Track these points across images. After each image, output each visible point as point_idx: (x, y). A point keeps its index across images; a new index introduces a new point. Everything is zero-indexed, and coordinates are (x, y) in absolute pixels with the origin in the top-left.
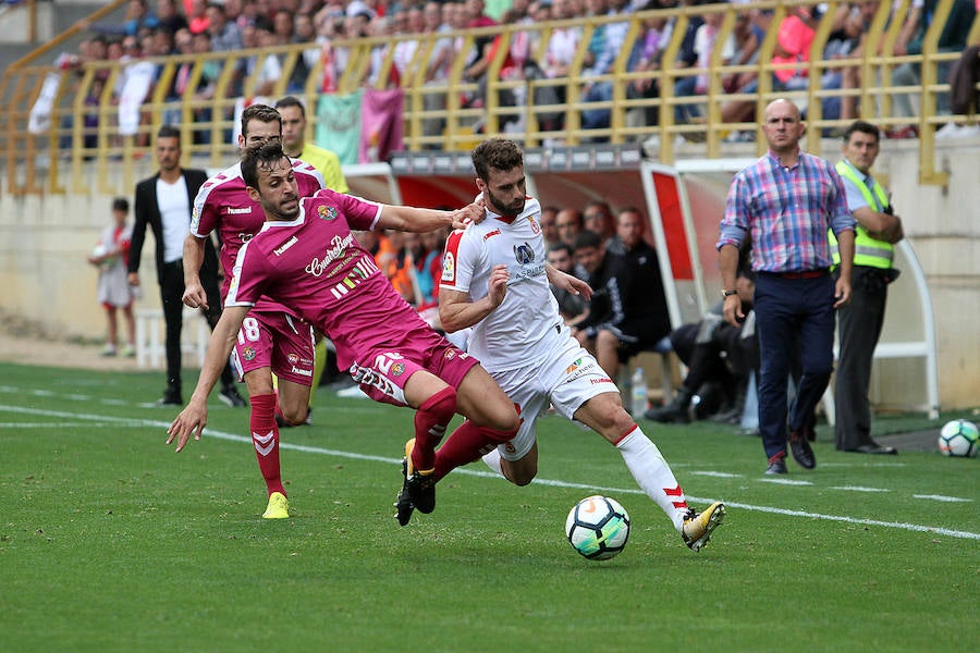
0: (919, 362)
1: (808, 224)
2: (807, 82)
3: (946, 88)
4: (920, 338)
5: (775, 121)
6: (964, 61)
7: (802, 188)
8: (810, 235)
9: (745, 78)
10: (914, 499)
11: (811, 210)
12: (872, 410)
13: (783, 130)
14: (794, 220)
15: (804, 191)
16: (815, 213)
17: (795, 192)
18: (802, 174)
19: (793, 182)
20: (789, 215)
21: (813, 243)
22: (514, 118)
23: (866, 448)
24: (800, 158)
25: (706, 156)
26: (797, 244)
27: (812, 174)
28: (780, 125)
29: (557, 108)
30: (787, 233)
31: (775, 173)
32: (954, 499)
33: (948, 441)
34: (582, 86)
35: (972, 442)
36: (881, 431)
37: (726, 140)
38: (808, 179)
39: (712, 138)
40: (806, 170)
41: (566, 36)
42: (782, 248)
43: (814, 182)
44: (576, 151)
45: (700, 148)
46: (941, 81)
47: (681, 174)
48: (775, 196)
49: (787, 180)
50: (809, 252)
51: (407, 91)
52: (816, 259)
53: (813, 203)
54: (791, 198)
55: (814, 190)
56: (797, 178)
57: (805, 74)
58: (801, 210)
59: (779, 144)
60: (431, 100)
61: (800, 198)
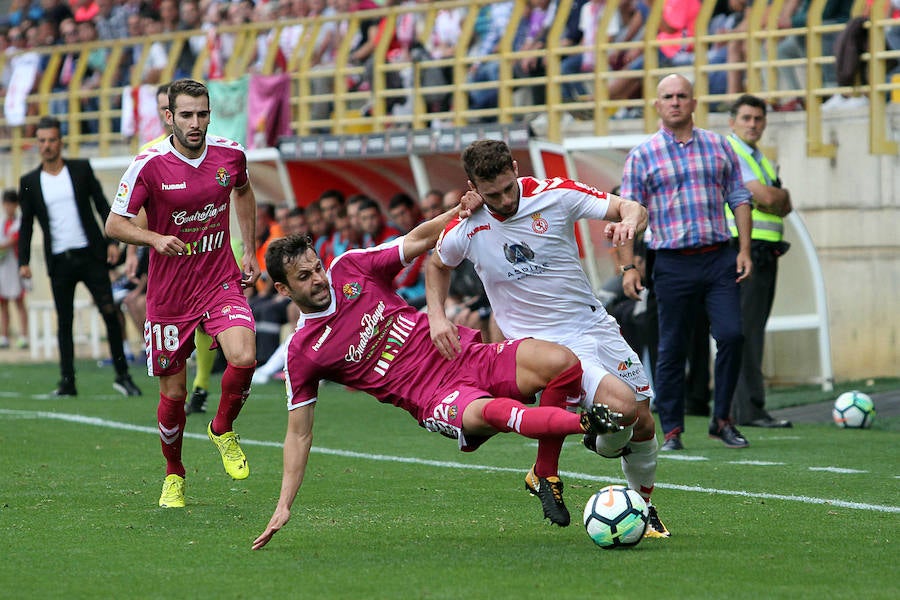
0: (812, 334)
1: (704, 199)
2: (692, 57)
3: (831, 59)
4: (812, 310)
5: (669, 97)
6: (848, 32)
7: (697, 163)
8: (706, 210)
9: (631, 54)
10: (811, 472)
11: (707, 185)
12: (766, 383)
13: (677, 106)
14: (690, 195)
15: (700, 166)
16: (711, 188)
17: (691, 168)
18: (697, 149)
19: (688, 158)
20: (685, 190)
21: (710, 218)
22: (402, 100)
23: (760, 422)
24: (695, 133)
25: (594, 133)
26: (694, 220)
27: (707, 149)
28: (674, 101)
29: (445, 89)
30: (683, 209)
31: (670, 149)
32: (849, 471)
33: (842, 412)
34: (468, 66)
35: (866, 413)
36: (776, 404)
37: (613, 118)
38: (703, 153)
39: (599, 114)
40: (701, 144)
41: (451, 17)
42: (680, 224)
43: (709, 157)
44: (464, 131)
45: (588, 125)
46: (826, 53)
47: (570, 152)
48: (671, 172)
49: (682, 156)
50: (706, 227)
51: (293, 75)
52: (714, 234)
53: (709, 178)
54: (687, 174)
55: (710, 165)
56: (692, 153)
57: (690, 49)
58: (697, 185)
59: (673, 120)
60: (318, 85)
61: (696, 174)
